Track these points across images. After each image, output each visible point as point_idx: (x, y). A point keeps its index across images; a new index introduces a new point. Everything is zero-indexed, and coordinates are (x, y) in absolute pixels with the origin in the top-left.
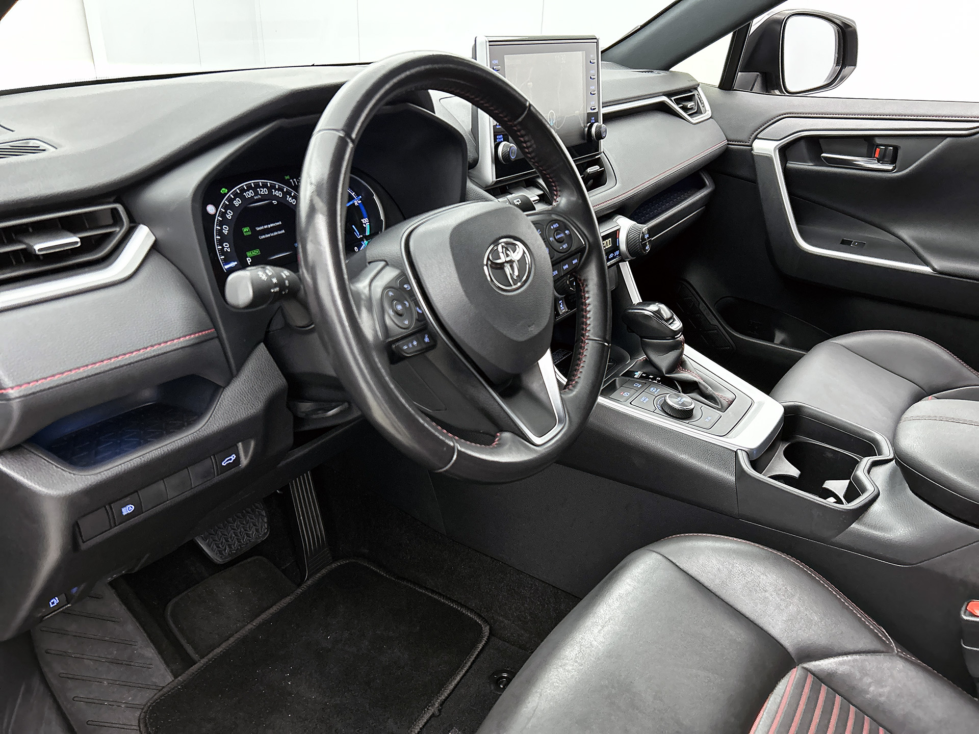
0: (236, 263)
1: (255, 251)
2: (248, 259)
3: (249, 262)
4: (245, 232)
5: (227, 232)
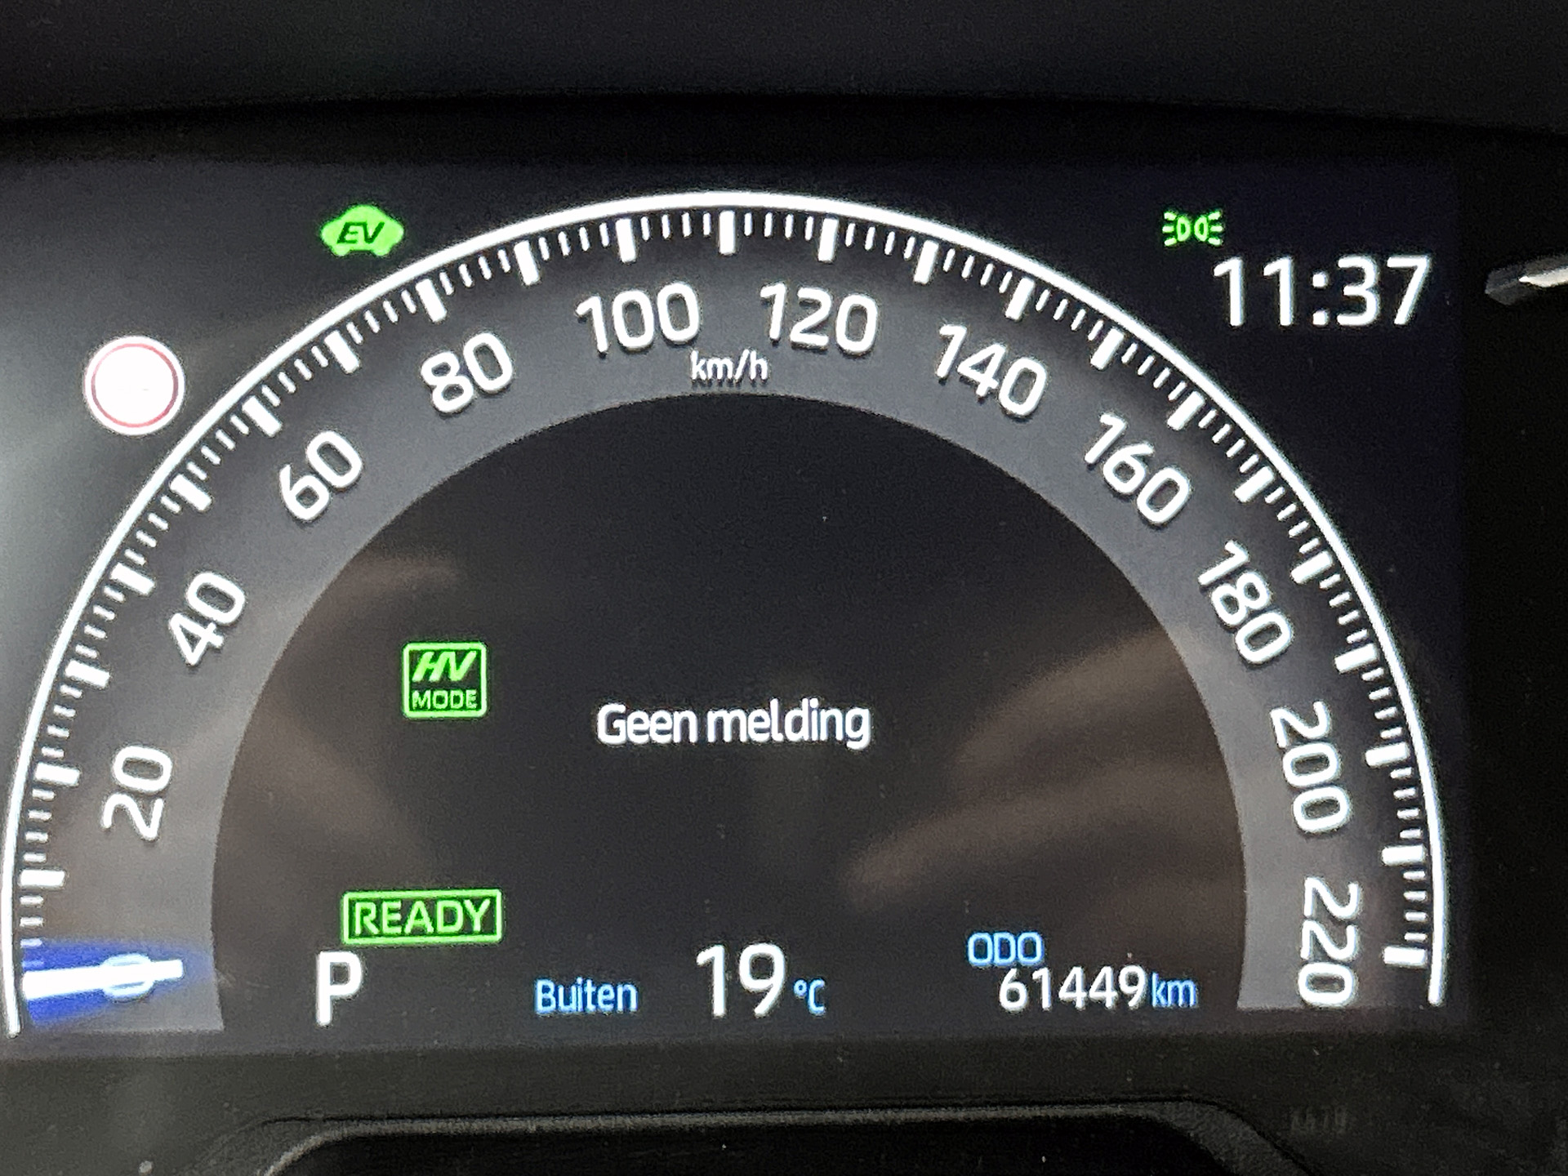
0: (172, 969)
1: (446, 898)
2: (326, 961)
3: (327, 993)
4: (423, 686)
5: (209, 636)
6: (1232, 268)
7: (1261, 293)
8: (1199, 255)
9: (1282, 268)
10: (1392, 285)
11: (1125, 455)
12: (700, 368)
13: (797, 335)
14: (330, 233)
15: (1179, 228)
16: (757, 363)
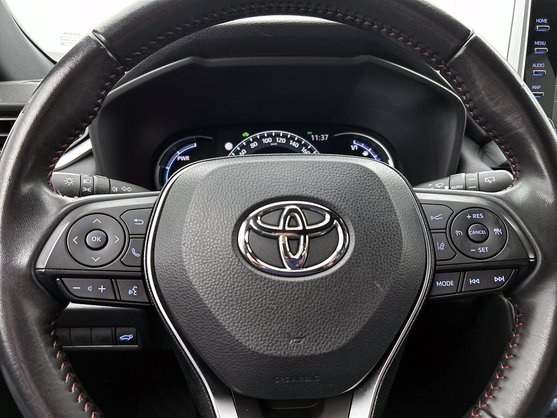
6: (313, 136)
7: (315, 138)
8: (310, 135)
9: (316, 136)
10: (325, 137)
11: (305, 151)
12: (272, 144)
13: (279, 142)
14: (243, 135)
15: (309, 133)
16: (276, 144)
